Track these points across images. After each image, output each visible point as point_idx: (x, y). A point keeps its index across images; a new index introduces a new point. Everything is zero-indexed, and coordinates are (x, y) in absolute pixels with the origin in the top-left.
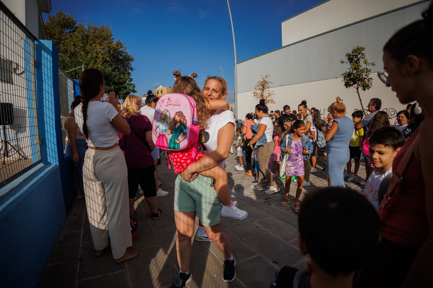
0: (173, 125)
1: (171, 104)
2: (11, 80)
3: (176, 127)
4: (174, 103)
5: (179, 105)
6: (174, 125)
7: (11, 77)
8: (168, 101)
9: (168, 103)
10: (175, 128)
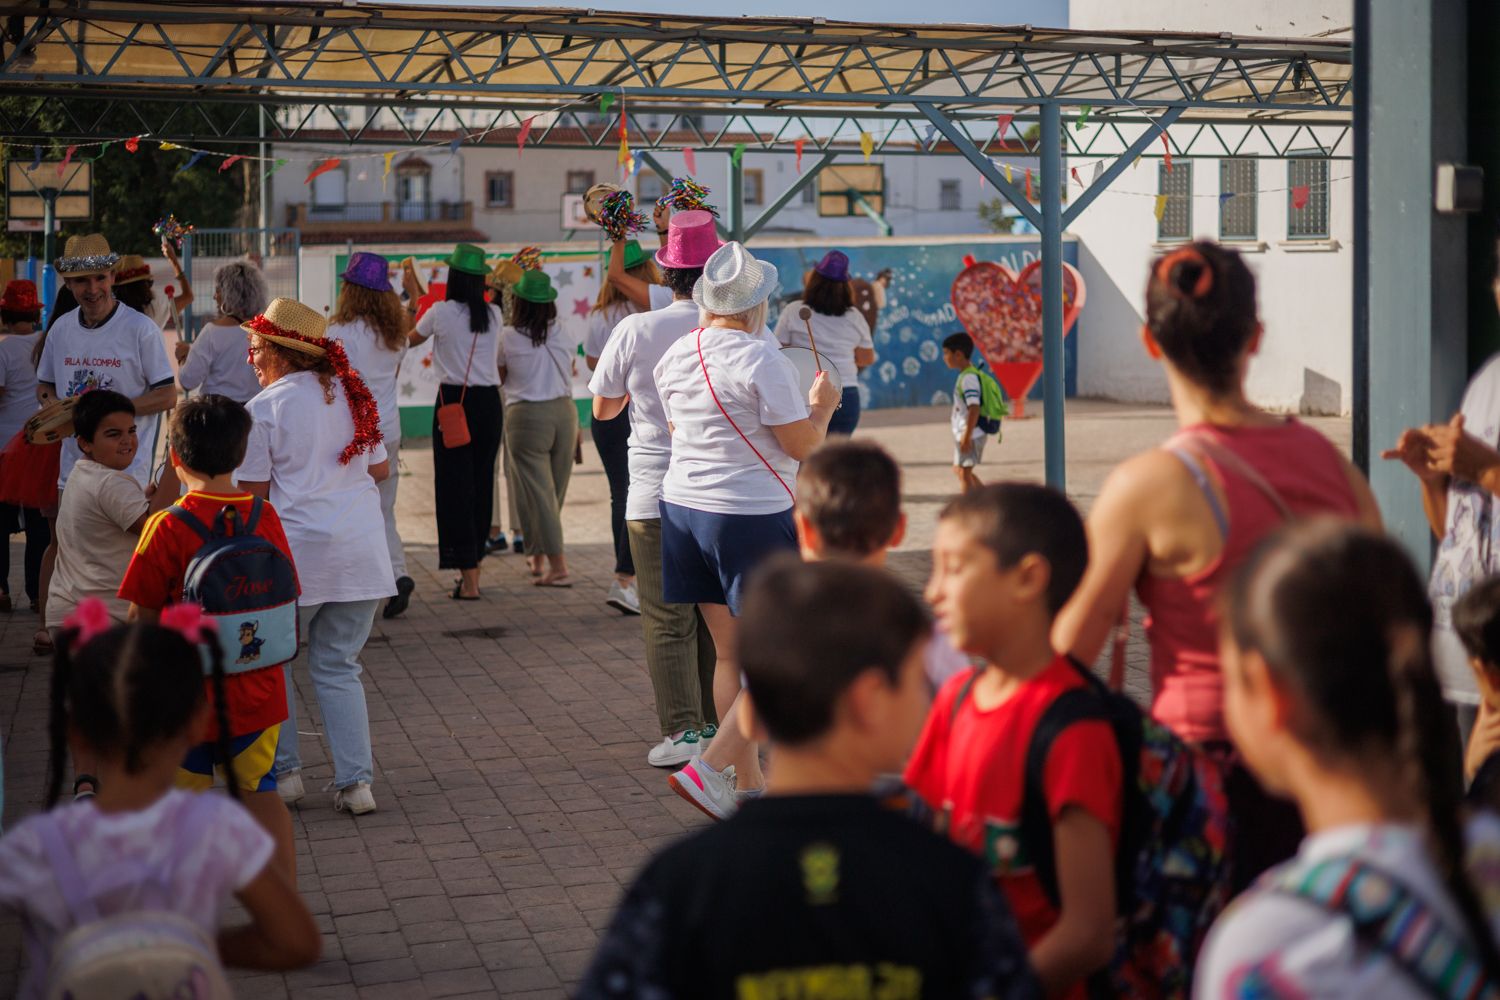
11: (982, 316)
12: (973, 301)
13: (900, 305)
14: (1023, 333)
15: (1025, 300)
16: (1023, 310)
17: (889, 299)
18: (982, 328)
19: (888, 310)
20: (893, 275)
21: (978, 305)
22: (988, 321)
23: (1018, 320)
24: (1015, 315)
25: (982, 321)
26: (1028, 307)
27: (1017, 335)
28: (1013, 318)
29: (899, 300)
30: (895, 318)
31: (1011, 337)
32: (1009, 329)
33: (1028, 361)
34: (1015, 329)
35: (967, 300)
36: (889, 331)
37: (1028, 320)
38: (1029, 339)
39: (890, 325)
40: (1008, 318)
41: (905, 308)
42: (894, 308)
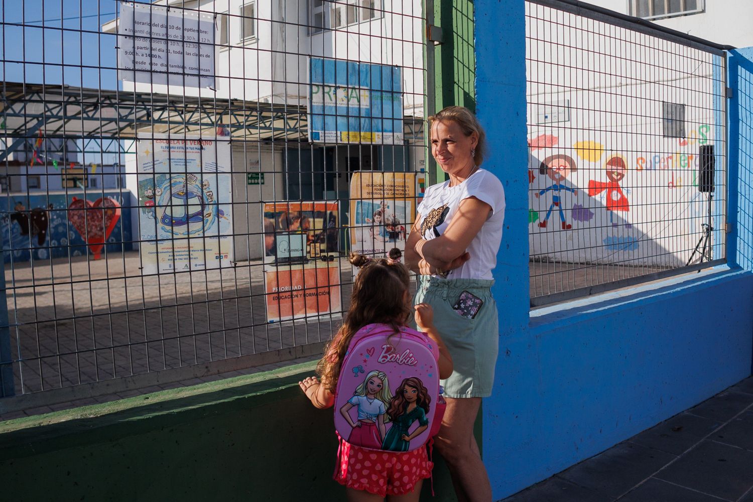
0: (401, 405)
1: (392, 359)
2: (682, 132)
3: (408, 412)
4: (401, 360)
5: (414, 365)
6: (403, 407)
7: (682, 128)
8: (387, 355)
9: (386, 357)
10: (405, 412)
11: (80, 220)
12: (76, 215)
13: (57, 218)
14: (96, 227)
15: (96, 214)
16: (95, 218)
17: (53, 216)
18: (80, 225)
19: (53, 220)
20: (54, 206)
21: (78, 216)
22: (82, 222)
23: (94, 221)
24: (93, 220)
25: (81, 222)
26: (98, 216)
27: (94, 227)
28: (92, 221)
29: (56, 216)
30: (55, 223)
31: (92, 229)
32: (91, 225)
33: (98, 237)
34: (93, 225)
35: (74, 214)
36: (54, 228)
37: (98, 221)
38: (98, 229)
39: (54, 226)
40: (90, 221)
41: (59, 219)
42: (55, 219)
